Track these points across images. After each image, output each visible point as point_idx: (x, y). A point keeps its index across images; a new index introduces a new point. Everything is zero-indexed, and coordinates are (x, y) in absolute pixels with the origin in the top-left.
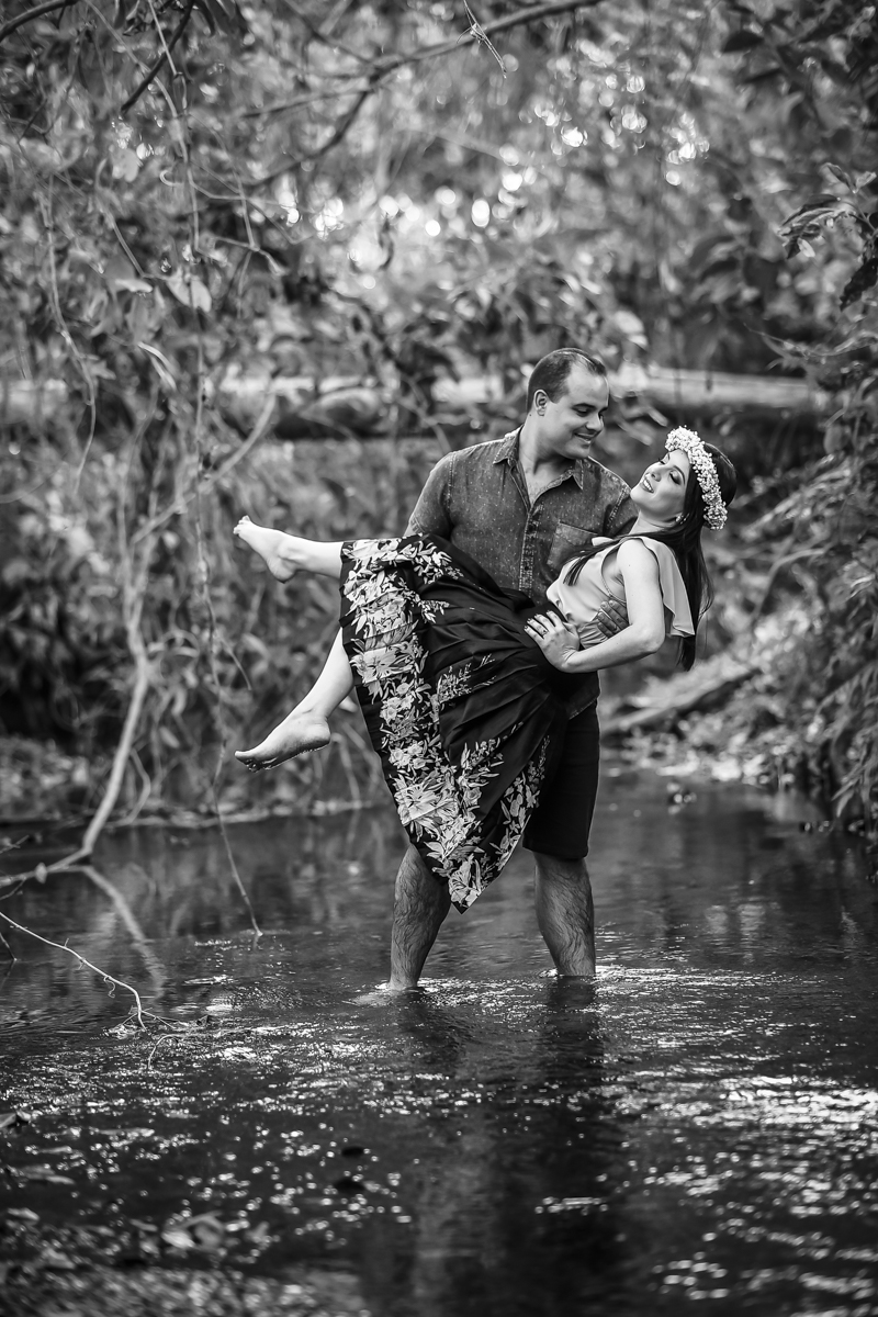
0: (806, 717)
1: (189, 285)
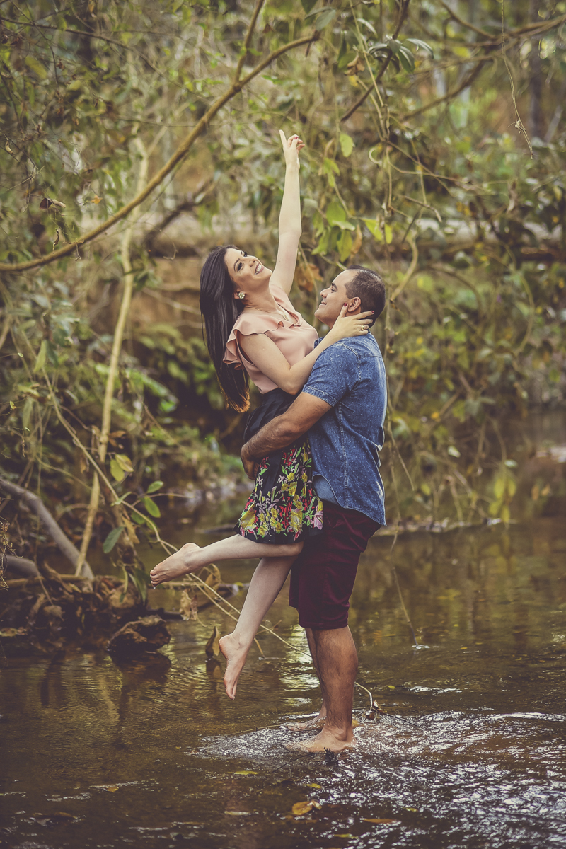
1: (383, 229)
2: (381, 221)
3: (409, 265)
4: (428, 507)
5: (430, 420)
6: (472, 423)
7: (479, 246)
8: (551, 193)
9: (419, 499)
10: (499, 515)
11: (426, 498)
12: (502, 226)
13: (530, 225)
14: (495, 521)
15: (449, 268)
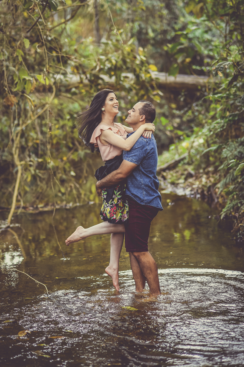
0: (201, 175)
1: (45, 79)
2: (44, 76)
3: (52, 95)
4: (64, 198)
5: (62, 160)
6: (81, 161)
7: (81, 85)
8: (111, 62)
9: (60, 194)
10: (94, 200)
11: (63, 194)
12: (91, 77)
13: (102, 76)
14: (92, 203)
15: (69, 95)
